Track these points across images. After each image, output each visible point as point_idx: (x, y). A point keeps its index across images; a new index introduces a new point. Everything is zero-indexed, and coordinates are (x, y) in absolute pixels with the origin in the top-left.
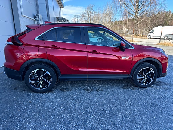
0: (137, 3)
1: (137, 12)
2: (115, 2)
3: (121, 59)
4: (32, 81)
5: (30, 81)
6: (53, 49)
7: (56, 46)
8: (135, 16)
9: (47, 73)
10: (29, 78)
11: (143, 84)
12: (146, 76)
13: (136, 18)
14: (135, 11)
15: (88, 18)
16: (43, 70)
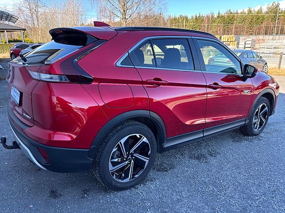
1: (124, 13)
4: (113, 166)
5: (111, 168)
7: (161, 80)
8: (122, 19)
10: (110, 162)
11: (256, 131)
13: (124, 23)
14: (122, 11)
15: (32, 16)
16: (138, 135)
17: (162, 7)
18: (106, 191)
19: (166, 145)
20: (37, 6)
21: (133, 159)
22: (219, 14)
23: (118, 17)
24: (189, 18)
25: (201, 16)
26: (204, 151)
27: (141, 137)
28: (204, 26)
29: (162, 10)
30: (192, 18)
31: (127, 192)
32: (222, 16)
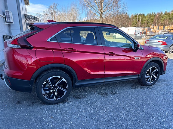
0: (101, 5)
1: (102, 14)
2: (80, 3)
3: (134, 60)
4: (45, 91)
5: (43, 91)
6: (69, 52)
7: (73, 49)
8: (100, 17)
9: (62, 80)
10: (42, 89)
11: (149, 83)
12: (152, 75)
13: (101, 19)
14: (100, 13)
15: (52, 17)
16: (59, 77)
17: (124, 9)
18: (43, 104)
19: (78, 84)
20: (55, 12)
21: (57, 89)
22: (166, 12)
23: (98, 16)
24: (145, 15)
25: (154, 13)
26: (109, 91)
27: (61, 78)
28: (156, 20)
29: (125, 11)
30: (148, 15)
31: (53, 106)
32: (168, 13)
